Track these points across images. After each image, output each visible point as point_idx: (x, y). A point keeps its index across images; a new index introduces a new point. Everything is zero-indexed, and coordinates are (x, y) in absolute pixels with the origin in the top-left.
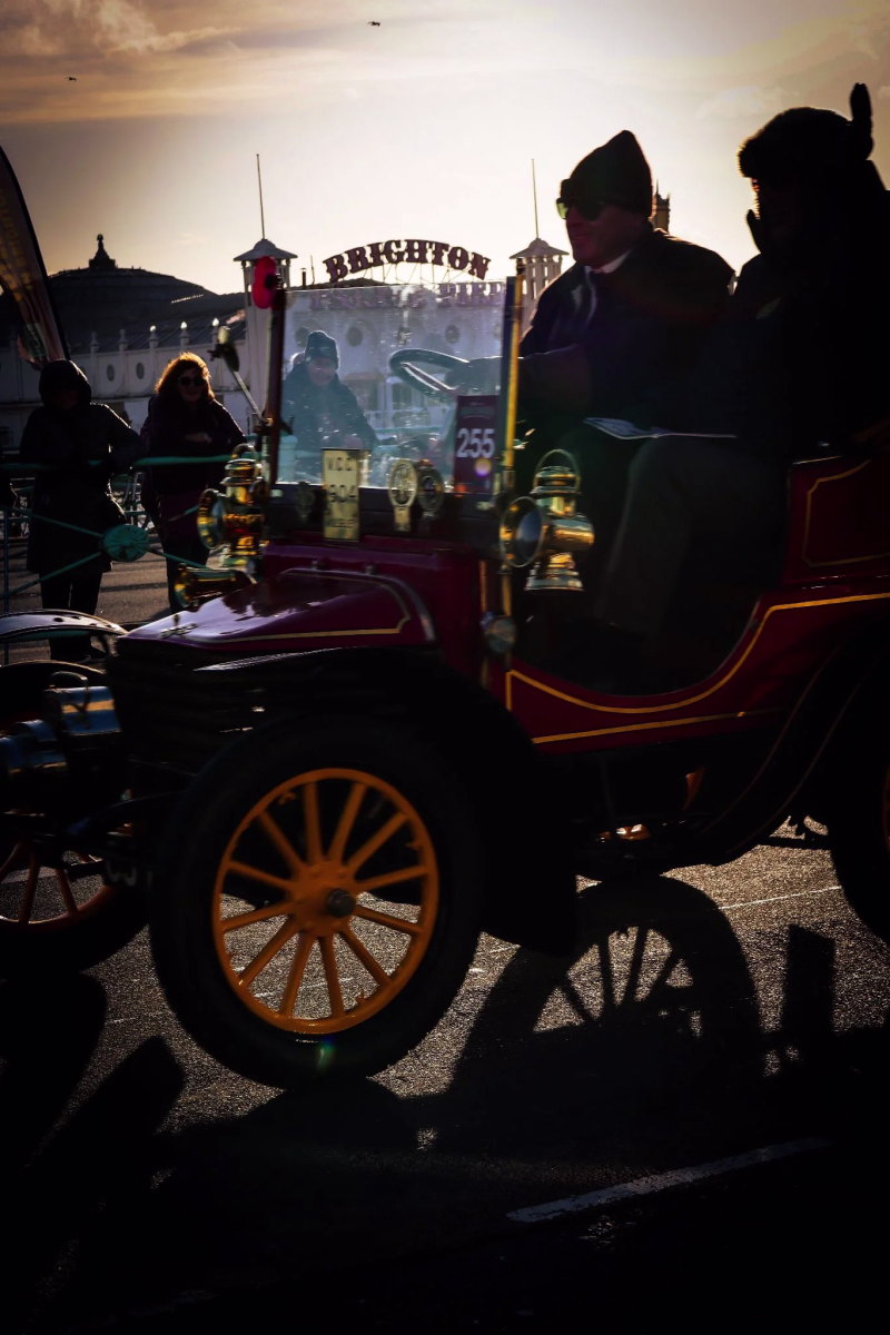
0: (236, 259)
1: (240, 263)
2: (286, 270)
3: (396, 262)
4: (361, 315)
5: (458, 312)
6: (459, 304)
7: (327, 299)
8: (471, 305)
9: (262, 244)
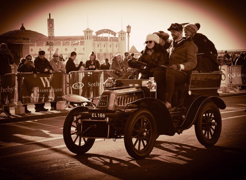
0: (83, 31)
2: (92, 34)
3: (105, 33)
4: (100, 42)
5: (112, 42)
6: (112, 41)
7: (96, 39)
8: (114, 41)
9: (88, 29)
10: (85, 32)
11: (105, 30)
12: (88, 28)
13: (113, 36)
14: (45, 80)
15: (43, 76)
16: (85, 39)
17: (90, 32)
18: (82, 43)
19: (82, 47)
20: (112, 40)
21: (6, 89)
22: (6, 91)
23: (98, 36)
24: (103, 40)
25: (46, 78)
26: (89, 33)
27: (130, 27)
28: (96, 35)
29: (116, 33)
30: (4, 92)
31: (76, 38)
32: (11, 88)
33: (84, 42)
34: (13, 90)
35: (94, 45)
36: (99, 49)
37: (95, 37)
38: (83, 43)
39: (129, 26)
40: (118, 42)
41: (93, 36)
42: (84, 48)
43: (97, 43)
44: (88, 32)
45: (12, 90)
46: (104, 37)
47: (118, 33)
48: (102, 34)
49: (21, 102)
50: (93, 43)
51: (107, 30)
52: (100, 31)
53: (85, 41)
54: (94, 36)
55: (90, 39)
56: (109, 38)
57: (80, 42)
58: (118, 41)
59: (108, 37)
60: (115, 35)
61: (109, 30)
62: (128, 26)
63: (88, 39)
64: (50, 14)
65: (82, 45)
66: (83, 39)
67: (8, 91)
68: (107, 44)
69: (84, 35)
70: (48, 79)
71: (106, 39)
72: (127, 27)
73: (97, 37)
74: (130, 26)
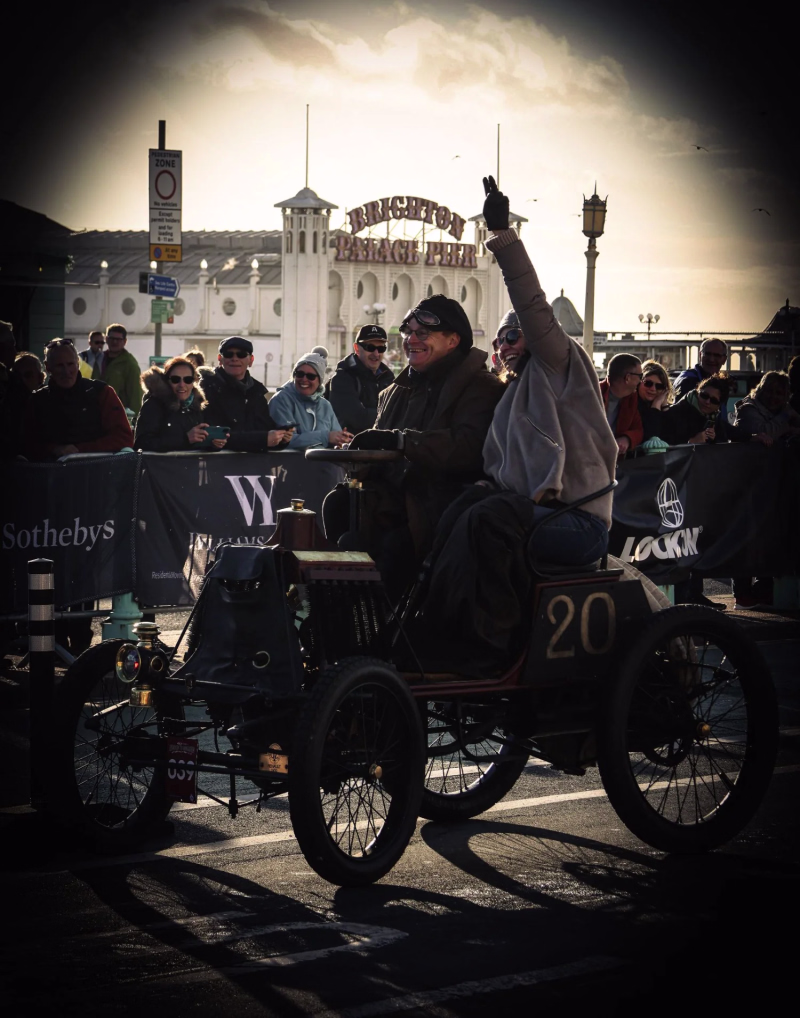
0: (276, 206)
1: (280, 209)
2: (326, 220)
3: (399, 218)
4: (370, 268)
5: (438, 271)
6: (440, 264)
7: (349, 250)
8: (449, 265)
9: (306, 193)
10: (288, 211)
11: (401, 199)
12: (306, 190)
13: (445, 237)
14: (252, 489)
15: (242, 471)
16: (289, 250)
17: (316, 211)
18: (271, 274)
19: (271, 294)
20: (438, 257)
21: (66, 532)
22: (65, 540)
23: (362, 234)
24: (389, 259)
25: (253, 480)
26: (310, 217)
27: (604, 204)
28: (349, 229)
29: (463, 222)
30: (54, 544)
31: (235, 245)
32: (91, 528)
33: (278, 265)
34: (101, 535)
35: (336, 283)
36: (367, 308)
37: (342, 242)
38: (274, 272)
39: (595, 197)
40: (472, 274)
41: (332, 233)
42: (278, 302)
43: (351, 275)
44: (305, 207)
45: (94, 539)
46: (392, 239)
47: (473, 219)
48: (384, 224)
49: (133, 600)
50: (333, 274)
51: (416, 199)
52: (374, 205)
53: (287, 260)
54: (339, 234)
55: (315, 251)
56: (422, 249)
57: (259, 269)
58: (473, 266)
59: (415, 244)
60: (457, 232)
61: (424, 202)
62: (588, 198)
63: (302, 249)
64: (162, 124)
65: (269, 283)
66: (278, 250)
67: (76, 543)
68: (410, 280)
69: (280, 228)
70: (265, 483)
71: (403, 253)
72: (586, 203)
73: (355, 244)
74: (602, 198)
